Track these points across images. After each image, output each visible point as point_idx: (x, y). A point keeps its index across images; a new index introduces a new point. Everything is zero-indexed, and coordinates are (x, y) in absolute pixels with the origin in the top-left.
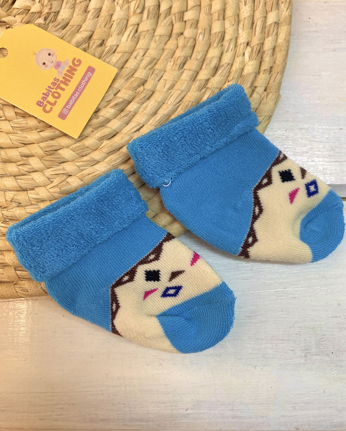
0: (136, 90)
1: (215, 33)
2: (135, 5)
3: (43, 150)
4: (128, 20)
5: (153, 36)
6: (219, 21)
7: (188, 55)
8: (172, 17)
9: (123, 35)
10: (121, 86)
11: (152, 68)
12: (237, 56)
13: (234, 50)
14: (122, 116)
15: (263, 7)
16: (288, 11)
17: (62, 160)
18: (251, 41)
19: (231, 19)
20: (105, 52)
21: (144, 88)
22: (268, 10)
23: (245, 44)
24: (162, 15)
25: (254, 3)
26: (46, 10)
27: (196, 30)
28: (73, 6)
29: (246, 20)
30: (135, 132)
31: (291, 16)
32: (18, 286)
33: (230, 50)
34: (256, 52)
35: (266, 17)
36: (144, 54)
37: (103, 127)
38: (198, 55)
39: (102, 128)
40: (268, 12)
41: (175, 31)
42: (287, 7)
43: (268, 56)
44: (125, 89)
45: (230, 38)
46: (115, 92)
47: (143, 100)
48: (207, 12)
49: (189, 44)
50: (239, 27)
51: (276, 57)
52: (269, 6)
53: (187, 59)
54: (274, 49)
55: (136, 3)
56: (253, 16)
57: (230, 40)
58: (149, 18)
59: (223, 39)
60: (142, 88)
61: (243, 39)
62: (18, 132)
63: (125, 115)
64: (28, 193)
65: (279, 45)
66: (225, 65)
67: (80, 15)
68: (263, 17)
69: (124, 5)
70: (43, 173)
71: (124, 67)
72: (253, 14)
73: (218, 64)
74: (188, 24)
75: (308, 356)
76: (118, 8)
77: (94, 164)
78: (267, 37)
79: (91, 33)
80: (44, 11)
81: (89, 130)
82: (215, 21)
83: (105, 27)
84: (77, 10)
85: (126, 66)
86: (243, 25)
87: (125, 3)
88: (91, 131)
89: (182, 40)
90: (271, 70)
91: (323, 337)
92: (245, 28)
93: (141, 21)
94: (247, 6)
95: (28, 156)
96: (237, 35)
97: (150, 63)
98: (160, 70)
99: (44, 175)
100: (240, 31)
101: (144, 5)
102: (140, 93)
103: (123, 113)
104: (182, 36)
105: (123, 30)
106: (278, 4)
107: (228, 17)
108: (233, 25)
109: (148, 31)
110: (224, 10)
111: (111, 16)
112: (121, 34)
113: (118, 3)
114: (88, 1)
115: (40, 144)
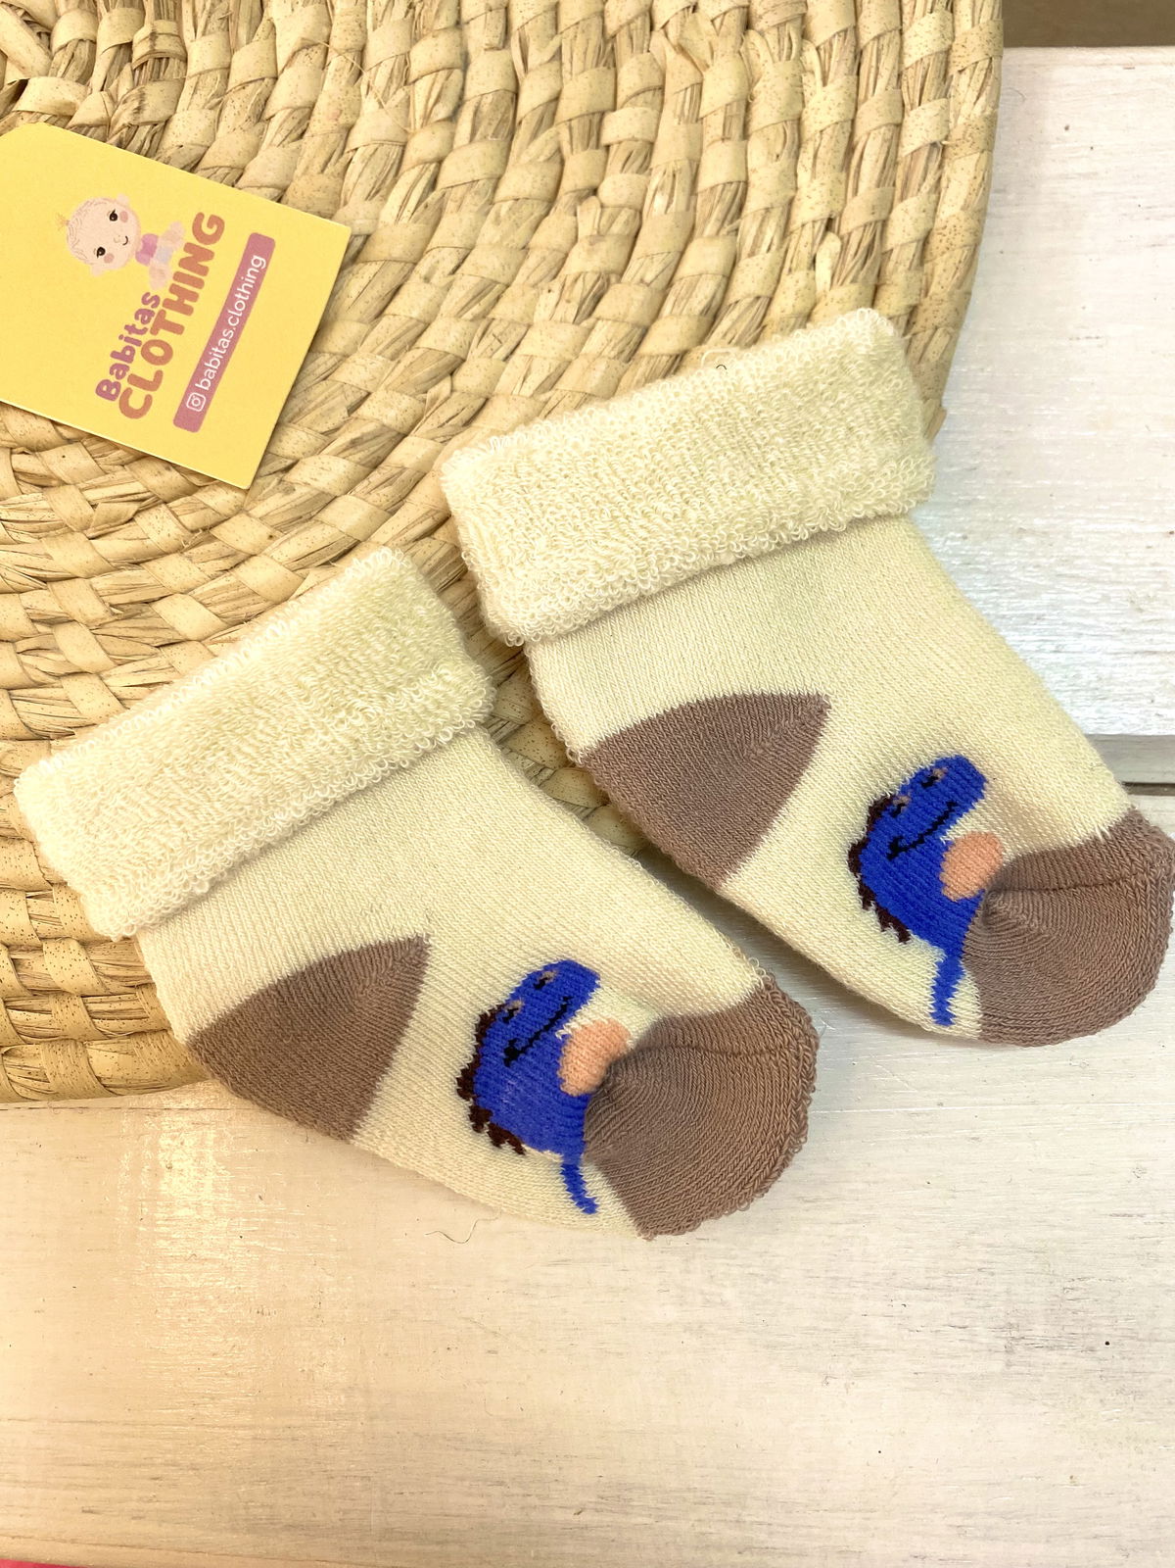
0: (426, 392)
1: (712, 188)
2: (431, 90)
3: (104, 602)
4: (404, 146)
5: (491, 203)
6: (727, 142)
7: (612, 265)
8: (558, 133)
9: (385, 198)
11: (484, 315)
12: (790, 270)
13: (780, 247)
14: (373, 485)
15: (890, 88)
16: (983, 99)
17: (165, 636)
18: (841, 215)
19: (772, 137)
21: (452, 386)
22: (906, 101)
23: (820, 226)
25: (858, 74)
26: (124, 116)
27: (643, 177)
28: (217, 100)
29: (826, 137)
30: (417, 540)
31: (992, 121)
32: (17, 1061)
33: (764, 248)
34: (856, 254)
35: (899, 126)
36: (458, 267)
37: (307, 521)
38: (647, 265)
39: (306, 525)
40: (908, 107)
41: (567, 184)
42: (979, 86)
43: (901, 268)
44: (386, 388)
45: (763, 204)
46: (352, 399)
47: (447, 429)
48: (686, 113)
49: (617, 228)
50: (799, 165)
51: (933, 269)
52: (911, 85)
53: (608, 280)
54: (925, 242)
55: (433, 84)
56: (853, 121)
57: (763, 212)
58: (478, 136)
59: (738, 207)
60: (444, 387)
61: (810, 208)
62: (23, 538)
63: (384, 478)
64: (50, 746)
65: (944, 228)
66: (744, 303)
67: (238, 131)
68: (886, 125)
69: (392, 91)
70: (101, 679)
71: (387, 312)
72: (851, 117)
73: (719, 297)
74: (615, 161)
75: (1019, 1348)
76: (369, 105)
78: (902, 199)
79: (276, 193)
80: (116, 122)
82: (713, 142)
83: (322, 171)
85: (391, 309)
86: (815, 156)
87: (394, 86)
88: (266, 537)
89: (593, 214)
90: (912, 321)
91: (1075, 1284)
92: (819, 167)
93: (451, 149)
94: (830, 87)
95: (52, 622)
96: (792, 193)
97: (478, 296)
98: (512, 322)
99: (107, 686)
100: (804, 177)
101: (463, 89)
102: (437, 404)
103: (376, 472)
104: (593, 201)
105: (388, 182)
106: (945, 76)
107: (762, 129)
108: (778, 156)
109: (472, 182)
110: (744, 104)
111: (346, 132)
112: (377, 197)
113: (368, 87)
114: (267, 82)
115: (92, 580)
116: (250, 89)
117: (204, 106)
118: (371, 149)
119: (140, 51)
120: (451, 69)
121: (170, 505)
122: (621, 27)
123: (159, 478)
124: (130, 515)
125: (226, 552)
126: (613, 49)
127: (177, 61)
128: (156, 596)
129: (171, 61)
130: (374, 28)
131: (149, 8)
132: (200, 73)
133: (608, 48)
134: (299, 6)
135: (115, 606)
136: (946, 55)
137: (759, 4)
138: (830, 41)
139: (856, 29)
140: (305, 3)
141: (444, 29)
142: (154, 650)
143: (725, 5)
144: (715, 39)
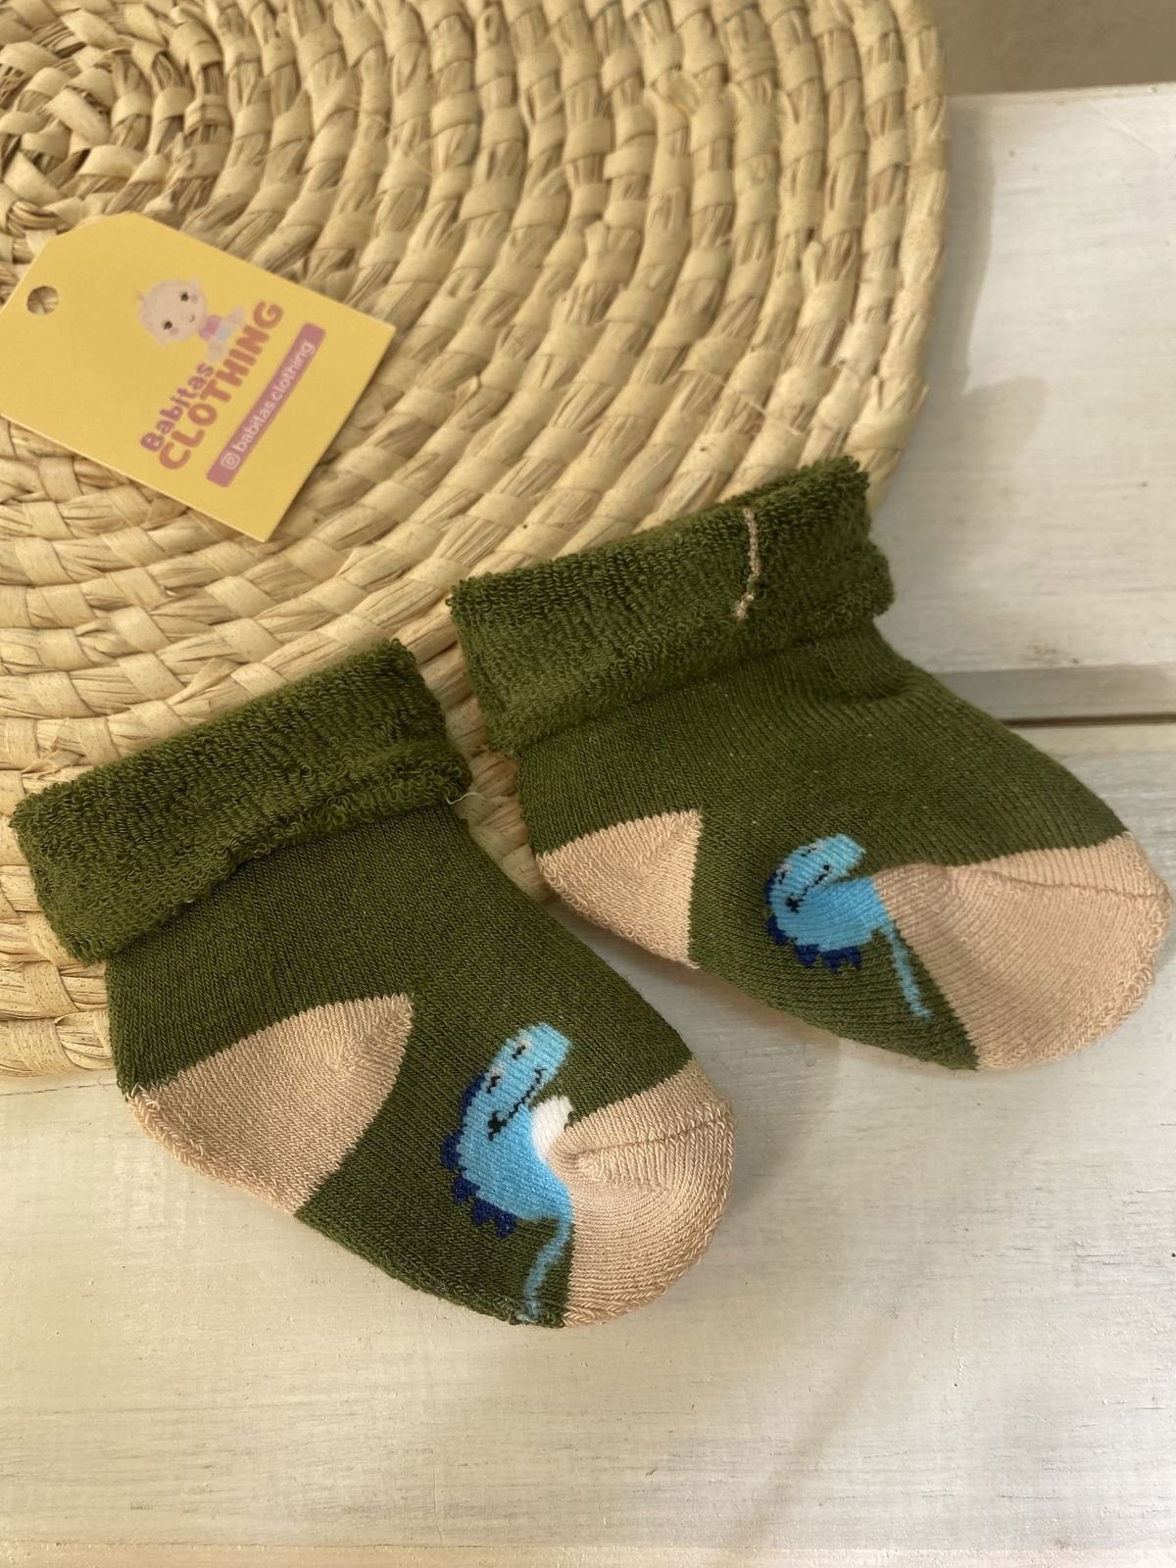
0: (454, 388)
1: (704, 209)
2: (451, 142)
3: (158, 585)
4: (427, 188)
5: (507, 229)
6: (714, 172)
7: (618, 274)
8: (562, 174)
9: (411, 231)
10: (406, 380)
11: (503, 323)
12: (779, 273)
13: (767, 256)
14: (410, 471)
15: (854, 123)
16: (937, 128)
17: (217, 614)
18: (818, 226)
19: (754, 165)
20: (359, 281)
22: (870, 131)
23: (802, 236)
24: (533, 166)
25: (826, 113)
26: (177, 172)
27: (641, 204)
28: (259, 158)
29: (802, 164)
30: (451, 517)
31: (948, 144)
33: (754, 256)
34: (836, 255)
35: (864, 152)
36: (479, 284)
37: (348, 505)
38: (649, 273)
39: (347, 509)
40: (871, 137)
41: (576, 209)
42: (932, 117)
43: (877, 268)
44: (419, 386)
45: (750, 221)
47: (475, 420)
48: (677, 150)
49: (623, 244)
50: (780, 187)
52: (873, 119)
53: (616, 286)
55: (454, 134)
56: (824, 151)
57: (750, 226)
58: (494, 177)
60: (473, 383)
63: (421, 463)
65: (913, 233)
66: (739, 302)
67: (280, 182)
68: (853, 153)
69: (415, 143)
70: (157, 656)
71: (416, 323)
72: (822, 145)
73: (716, 297)
74: (617, 190)
75: (1086, 1267)
76: (396, 155)
77: (321, 621)
78: (874, 208)
79: (314, 230)
80: (170, 178)
81: (306, 516)
82: (703, 172)
83: (356, 209)
85: (421, 320)
86: (793, 180)
87: (417, 139)
88: (312, 521)
90: (889, 310)
91: (1135, 1197)
92: (797, 187)
93: (469, 185)
94: (801, 123)
95: (110, 606)
96: (774, 210)
97: (499, 307)
98: (529, 328)
99: (162, 661)
100: (784, 196)
101: (478, 139)
103: (412, 460)
105: (414, 217)
106: (901, 111)
107: (744, 160)
108: (762, 181)
109: (490, 213)
110: (730, 139)
111: (376, 177)
112: (407, 228)
113: (396, 141)
114: (304, 141)
115: (148, 568)
116: (290, 148)
117: (249, 163)
118: (399, 190)
119: (191, 119)
120: (467, 122)
122: (615, 86)
126: (609, 104)
127: (224, 127)
128: (207, 579)
129: (220, 129)
131: (199, 86)
132: (245, 137)
133: (605, 103)
134: (333, 79)
135: (171, 589)
136: (901, 95)
137: (736, 61)
138: (799, 89)
139: (821, 79)
140: (338, 75)
141: (462, 91)
142: (208, 627)
143: (706, 63)
144: (699, 90)
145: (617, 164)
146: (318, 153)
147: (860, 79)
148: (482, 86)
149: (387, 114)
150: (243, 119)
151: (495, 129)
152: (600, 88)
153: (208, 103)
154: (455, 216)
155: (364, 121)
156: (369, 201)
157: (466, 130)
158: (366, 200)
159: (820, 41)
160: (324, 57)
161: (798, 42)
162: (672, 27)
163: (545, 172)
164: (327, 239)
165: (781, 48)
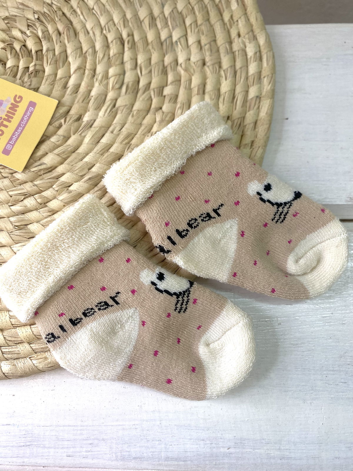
0: (111, 164)
2: (114, 81)
3: (13, 225)
4: (106, 96)
5: (131, 111)
6: (198, 95)
8: (150, 94)
9: (100, 110)
10: (96, 160)
11: (128, 143)
14: (95, 191)
15: (244, 81)
16: (270, 85)
17: (31, 235)
18: (231, 115)
20: (82, 126)
22: (249, 84)
23: (225, 118)
24: (141, 90)
25: (235, 77)
27: (174, 105)
28: (53, 83)
29: (227, 94)
31: (273, 91)
34: (236, 126)
35: (247, 92)
36: (121, 129)
37: (75, 201)
40: (250, 86)
41: (153, 106)
42: (269, 81)
43: (249, 130)
44: (100, 163)
46: (89, 166)
48: (187, 87)
49: (167, 119)
50: (219, 102)
51: (258, 131)
52: (250, 80)
54: (256, 123)
55: (115, 79)
56: (234, 90)
58: (128, 93)
61: (223, 113)
63: (99, 189)
65: (261, 119)
67: (59, 91)
68: (244, 91)
70: (11, 248)
71: (100, 141)
72: (234, 88)
74: (167, 100)
76: (97, 84)
78: (249, 111)
79: (69, 108)
82: (195, 95)
83: (82, 102)
84: (56, 86)
86: (224, 99)
87: (104, 80)
88: (62, 206)
89: (160, 115)
90: (253, 145)
92: (225, 102)
93: (120, 96)
94: (228, 81)
97: (127, 138)
98: (137, 144)
99: (12, 250)
100: (221, 105)
101: (123, 81)
103: (96, 187)
104: (160, 111)
105: (101, 105)
106: (260, 78)
107: (209, 92)
108: (213, 99)
109: (126, 105)
110: (204, 85)
111: (90, 91)
112: (98, 109)
113: (97, 80)
114: (67, 78)
115: (10, 218)
116: (63, 79)
117: (49, 85)
118: (97, 96)
119: (31, 69)
120: (120, 75)
121: (34, 196)
122: (169, 65)
123: (31, 188)
124: (22, 199)
125: (50, 210)
126: (166, 70)
127: (42, 72)
128: (29, 223)
129: (40, 72)
130: (99, 64)
131: (34, 57)
132: (48, 76)
133: (165, 70)
134: (77, 58)
135: (16, 226)
136: (260, 73)
137: (207, 59)
138: (227, 69)
139: (235, 66)
140: (79, 57)
141: (119, 64)
142: (27, 239)
143: (198, 59)
144: (195, 68)
145: (167, 91)
146: (72, 82)
147: (247, 67)
148: (125, 63)
149: (95, 70)
150: (48, 69)
151: (129, 77)
152: (164, 65)
153: (37, 63)
154: (114, 106)
155: (87, 72)
156: (87, 99)
157: (119, 77)
158: (86, 99)
159: (235, 53)
160: (75, 50)
161: (228, 54)
162: (188, 46)
163: (144, 93)
164: (72, 112)
165: (222, 55)
